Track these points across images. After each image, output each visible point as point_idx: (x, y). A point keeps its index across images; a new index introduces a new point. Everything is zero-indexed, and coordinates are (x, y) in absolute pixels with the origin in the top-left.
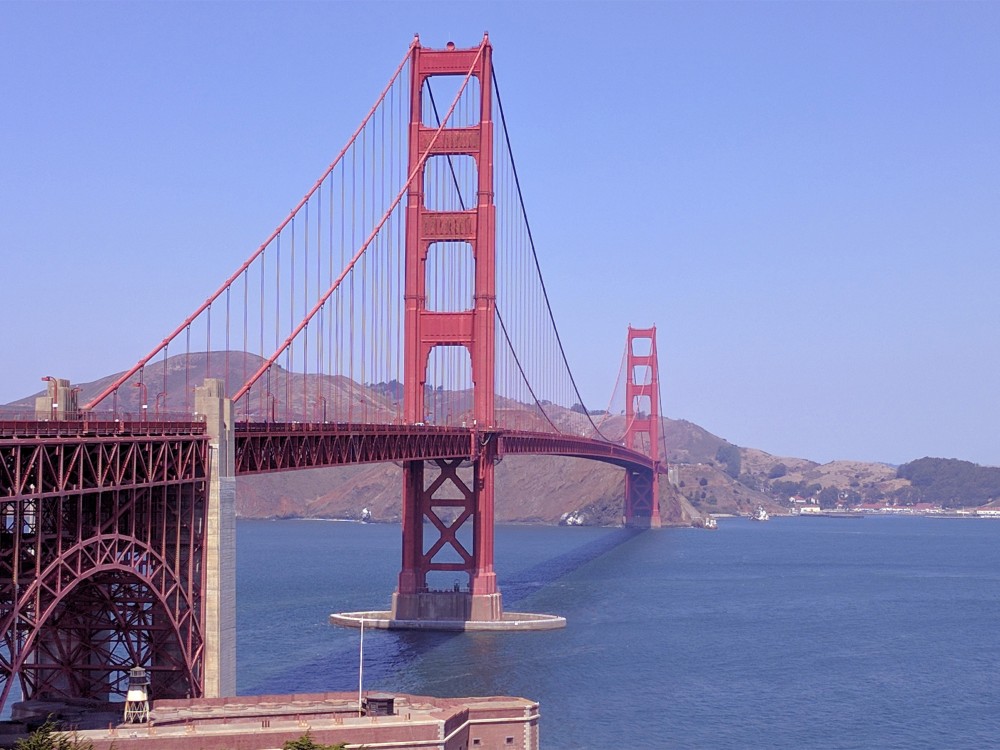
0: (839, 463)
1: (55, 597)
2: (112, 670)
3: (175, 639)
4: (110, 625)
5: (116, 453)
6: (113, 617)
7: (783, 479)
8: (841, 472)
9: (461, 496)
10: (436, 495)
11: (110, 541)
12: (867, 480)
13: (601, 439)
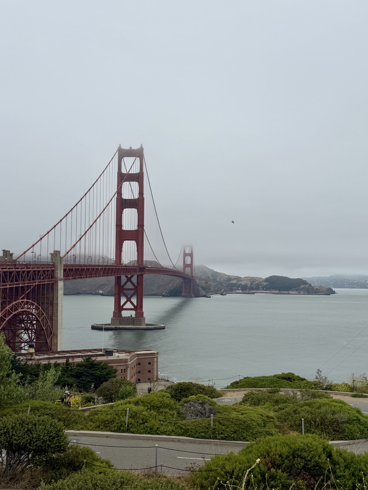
0: (248, 277)
1: (5, 320)
2: (22, 343)
3: (43, 333)
4: (22, 328)
5: (26, 274)
6: (23, 326)
7: (231, 282)
8: (248, 280)
9: (133, 287)
10: (125, 287)
11: (24, 301)
12: (256, 282)
13: (175, 269)
